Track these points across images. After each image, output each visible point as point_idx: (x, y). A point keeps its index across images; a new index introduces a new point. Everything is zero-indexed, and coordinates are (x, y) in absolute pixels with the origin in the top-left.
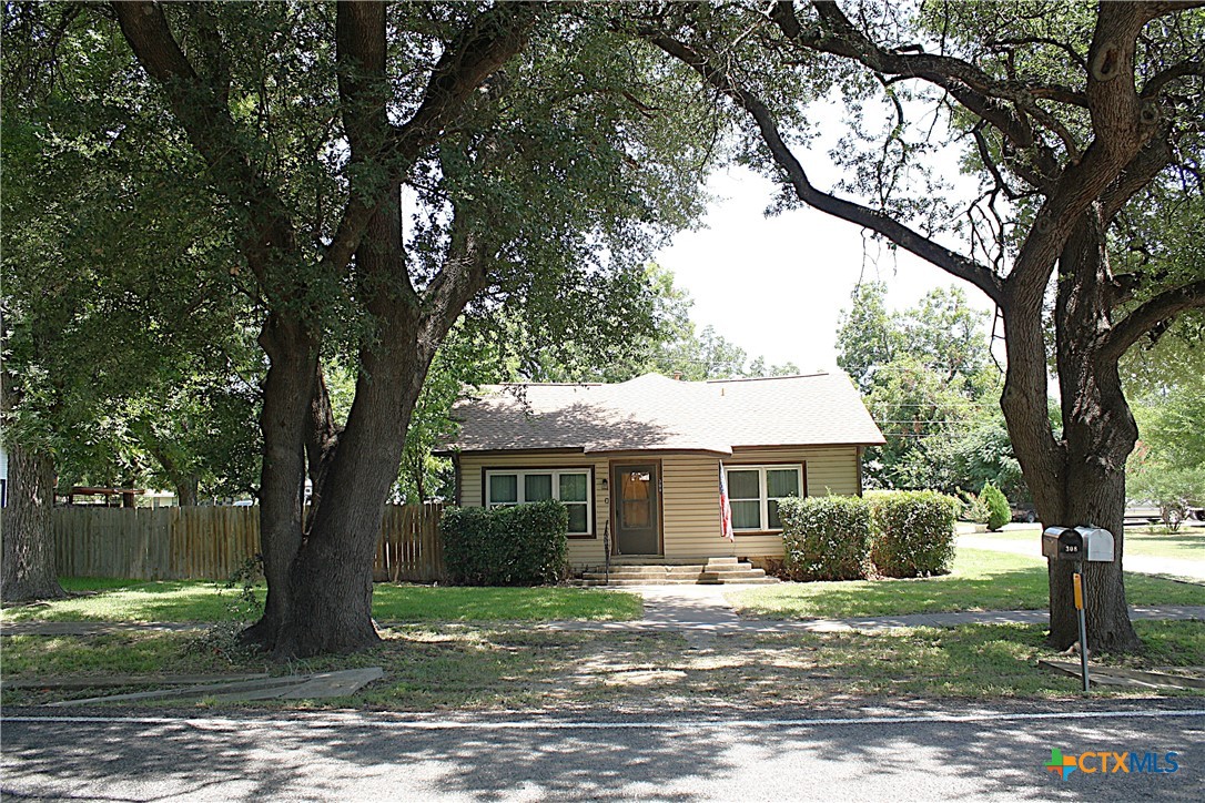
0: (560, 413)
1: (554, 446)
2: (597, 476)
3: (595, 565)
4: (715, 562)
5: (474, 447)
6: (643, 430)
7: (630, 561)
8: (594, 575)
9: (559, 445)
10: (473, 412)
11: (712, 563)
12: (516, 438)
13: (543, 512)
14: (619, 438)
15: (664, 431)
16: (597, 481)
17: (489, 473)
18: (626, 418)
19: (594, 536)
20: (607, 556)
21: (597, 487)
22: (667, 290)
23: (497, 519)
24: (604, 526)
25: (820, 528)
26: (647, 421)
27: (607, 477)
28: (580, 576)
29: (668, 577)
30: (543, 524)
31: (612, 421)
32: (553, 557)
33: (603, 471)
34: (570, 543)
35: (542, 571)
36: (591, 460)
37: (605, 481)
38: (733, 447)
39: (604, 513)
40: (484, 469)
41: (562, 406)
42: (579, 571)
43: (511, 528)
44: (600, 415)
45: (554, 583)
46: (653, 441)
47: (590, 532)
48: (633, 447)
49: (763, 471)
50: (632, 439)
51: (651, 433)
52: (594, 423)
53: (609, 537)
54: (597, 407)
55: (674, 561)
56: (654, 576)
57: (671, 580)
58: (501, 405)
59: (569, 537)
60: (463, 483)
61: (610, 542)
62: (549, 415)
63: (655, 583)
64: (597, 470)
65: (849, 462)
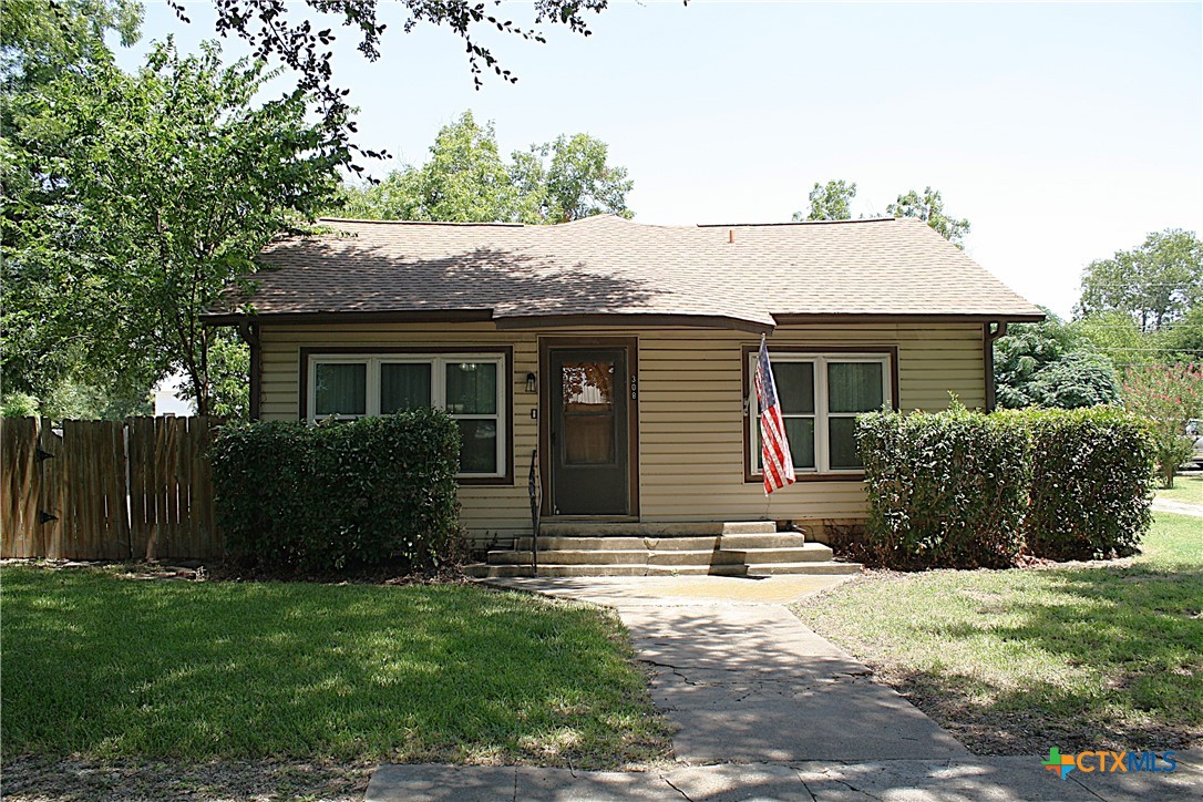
0: (452, 261)
1: (437, 307)
2: (516, 367)
3: (509, 533)
4: (734, 530)
5: (286, 309)
6: (603, 285)
7: (577, 527)
8: (510, 554)
9: (446, 306)
10: (297, 257)
11: (731, 533)
12: (366, 296)
13: (411, 432)
14: (559, 296)
15: (642, 287)
16: (516, 377)
17: (313, 360)
18: (569, 268)
19: (508, 480)
20: (534, 518)
21: (516, 388)
22: (599, 168)
23: (319, 444)
24: (528, 461)
25: (939, 470)
26: (608, 274)
27: (534, 369)
28: (481, 556)
29: (650, 560)
30: (410, 455)
31: (544, 274)
32: (430, 521)
33: (528, 357)
34: (462, 493)
35: (408, 549)
36: (505, 337)
37: (531, 376)
38: (774, 316)
39: (528, 436)
40: (305, 353)
41: (455, 252)
42: (480, 545)
43: (345, 462)
44: (523, 265)
45: (430, 571)
46: (625, 301)
47: (501, 472)
48: (588, 310)
49: (820, 362)
50: (585, 298)
51: (619, 289)
52: (513, 275)
53: (538, 482)
54: (516, 254)
55: (662, 527)
56: (624, 558)
57: (656, 567)
58: (349, 250)
59: (461, 481)
60: (266, 377)
61: (538, 492)
62: (432, 263)
63: (627, 573)
64: (516, 356)
65: (970, 352)
